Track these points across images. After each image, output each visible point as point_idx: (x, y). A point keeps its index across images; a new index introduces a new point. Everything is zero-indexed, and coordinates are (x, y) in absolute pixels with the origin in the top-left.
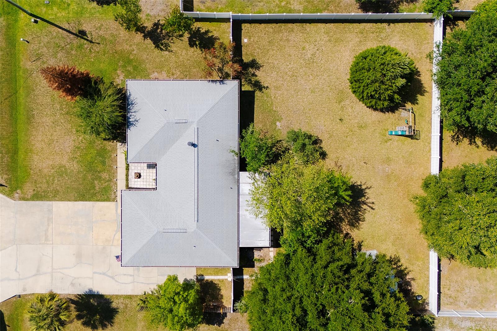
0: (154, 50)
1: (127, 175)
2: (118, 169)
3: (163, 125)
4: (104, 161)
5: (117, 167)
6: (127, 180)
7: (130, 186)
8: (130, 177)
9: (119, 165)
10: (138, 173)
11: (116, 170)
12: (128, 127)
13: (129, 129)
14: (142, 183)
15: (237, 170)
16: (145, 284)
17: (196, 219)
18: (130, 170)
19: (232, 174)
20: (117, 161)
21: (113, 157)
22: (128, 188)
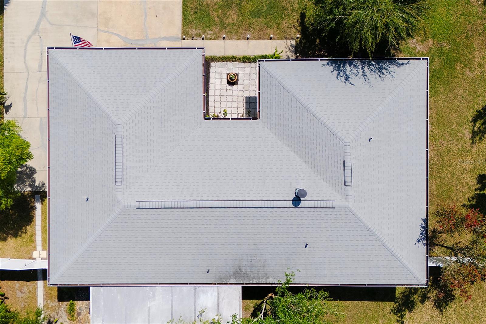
0: (472, 110)
1: (233, 59)
2: (246, 42)
3: (339, 135)
4: (261, 14)
5: (248, 39)
6: (224, 59)
7: (212, 64)
8: (230, 64)
9: (253, 42)
10: (238, 79)
11: (244, 38)
12: (332, 62)
13: (328, 64)
14: (218, 87)
15: (246, 282)
16: (25, 94)
17: (142, 205)
18: (242, 65)
19: (237, 273)
20: (260, 39)
21: (268, 31)
22: (208, 62)
